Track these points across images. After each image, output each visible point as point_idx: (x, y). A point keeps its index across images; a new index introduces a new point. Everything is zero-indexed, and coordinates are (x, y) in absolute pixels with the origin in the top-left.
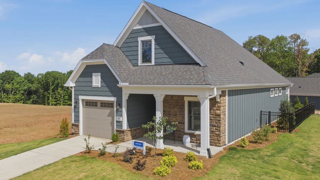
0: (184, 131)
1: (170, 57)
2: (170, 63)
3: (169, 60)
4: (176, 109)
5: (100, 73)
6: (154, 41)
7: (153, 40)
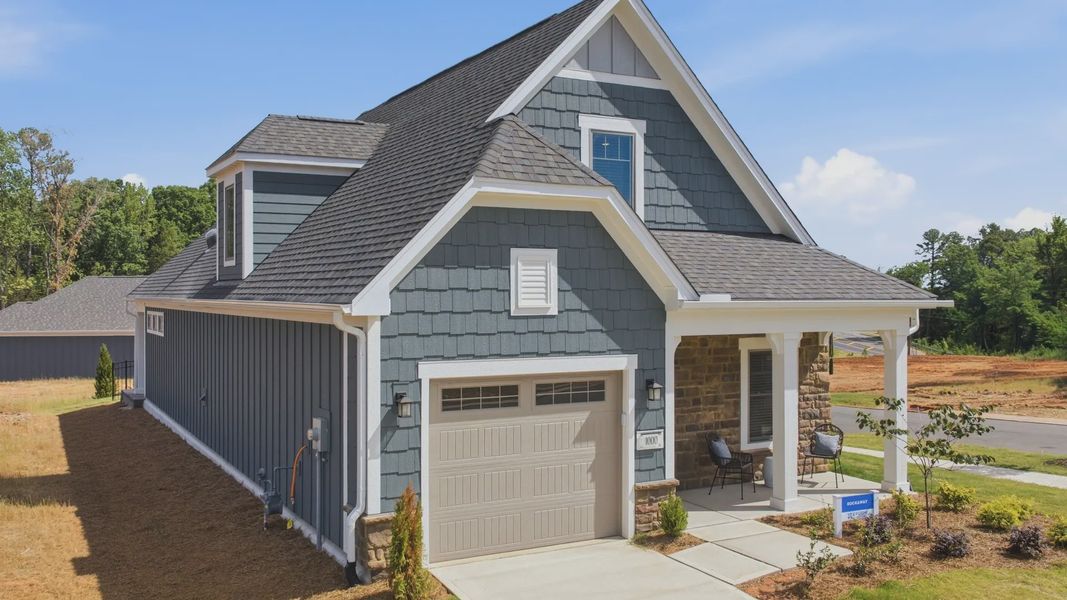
0: (739, 447)
1: (696, 208)
2: (700, 228)
3: (694, 217)
4: (715, 382)
5: (556, 251)
6: (642, 141)
7: (637, 135)
